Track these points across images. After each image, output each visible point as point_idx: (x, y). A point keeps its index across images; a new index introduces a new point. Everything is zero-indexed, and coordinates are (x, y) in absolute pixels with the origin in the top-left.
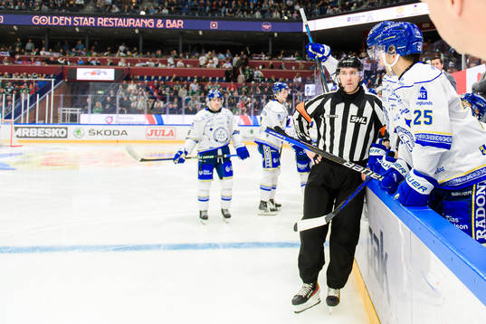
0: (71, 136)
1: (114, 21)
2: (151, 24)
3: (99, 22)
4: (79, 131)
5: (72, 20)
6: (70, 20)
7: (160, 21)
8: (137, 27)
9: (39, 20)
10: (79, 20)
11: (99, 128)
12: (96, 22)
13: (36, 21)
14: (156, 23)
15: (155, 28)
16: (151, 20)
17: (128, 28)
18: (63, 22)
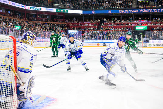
0: (148, 46)
1: (144, 10)
2: (156, 11)
3: (139, 11)
4: (150, 45)
5: (131, 11)
6: (130, 11)
7: (159, 9)
8: (152, 12)
9: (121, 11)
10: (133, 11)
11: (156, 44)
12: (138, 11)
13: (120, 12)
14: (158, 10)
15: (158, 12)
16: (156, 9)
17: (148, 12)
18: (128, 12)
